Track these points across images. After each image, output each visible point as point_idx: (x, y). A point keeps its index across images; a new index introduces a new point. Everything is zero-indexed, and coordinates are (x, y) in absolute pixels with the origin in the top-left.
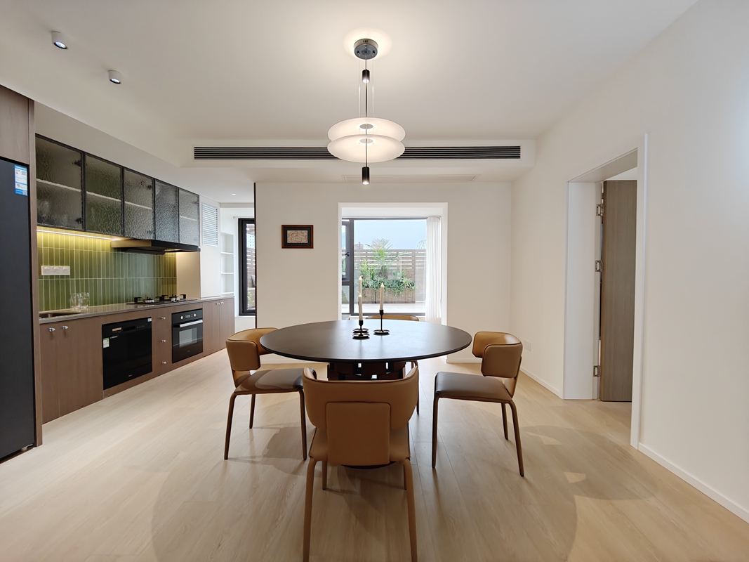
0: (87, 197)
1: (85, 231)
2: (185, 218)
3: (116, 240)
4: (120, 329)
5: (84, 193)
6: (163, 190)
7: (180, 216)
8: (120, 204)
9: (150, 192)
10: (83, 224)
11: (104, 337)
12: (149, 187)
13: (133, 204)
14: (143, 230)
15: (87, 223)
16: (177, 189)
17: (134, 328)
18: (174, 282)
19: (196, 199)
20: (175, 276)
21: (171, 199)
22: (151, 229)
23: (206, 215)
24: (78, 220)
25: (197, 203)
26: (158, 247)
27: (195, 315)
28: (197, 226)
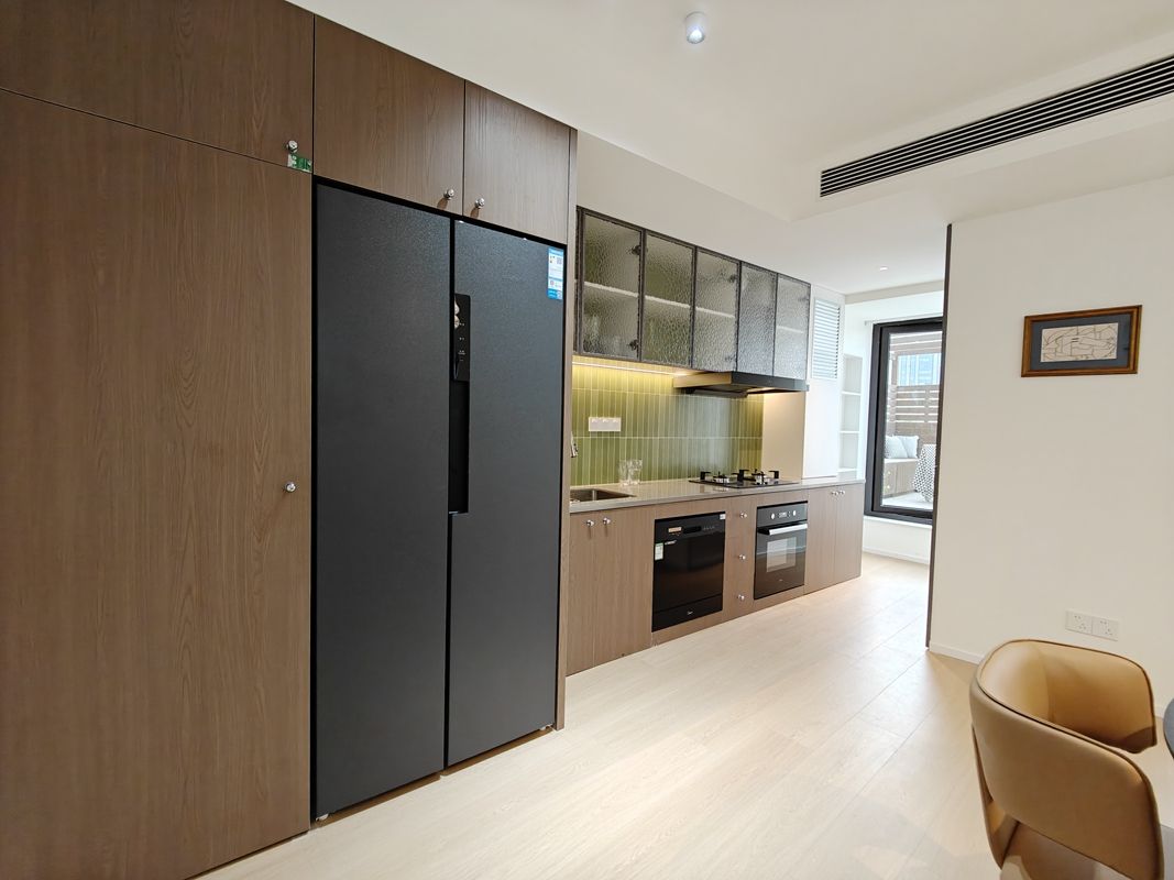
0: (646, 303)
1: (640, 361)
2: (786, 328)
3: (681, 376)
4: (679, 529)
5: (641, 300)
6: (752, 281)
7: (777, 327)
8: (689, 312)
9: (734, 285)
10: (638, 351)
11: (656, 542)
12: (732, 278)
13: (707, 311)
14: (718, 357)
15: (644, 347)
16: (775, 276)
17: (699, 529)
18: (757, 446)
19: (804, 293)
20: (761, 435)
21: (764, 297)
22: (731, 353)
23: (821, 320)
24: (633, 345)
25: (807, 299)
26: (740, 384)
27: (794, 513)
28: (804, 342)
